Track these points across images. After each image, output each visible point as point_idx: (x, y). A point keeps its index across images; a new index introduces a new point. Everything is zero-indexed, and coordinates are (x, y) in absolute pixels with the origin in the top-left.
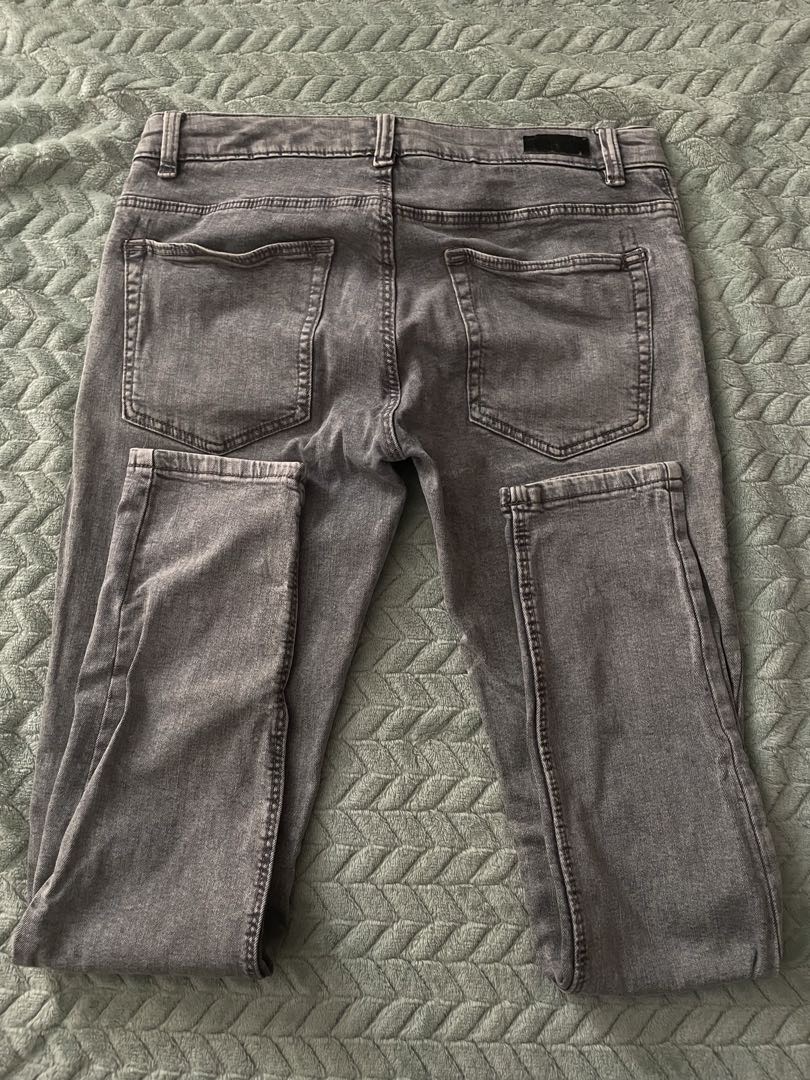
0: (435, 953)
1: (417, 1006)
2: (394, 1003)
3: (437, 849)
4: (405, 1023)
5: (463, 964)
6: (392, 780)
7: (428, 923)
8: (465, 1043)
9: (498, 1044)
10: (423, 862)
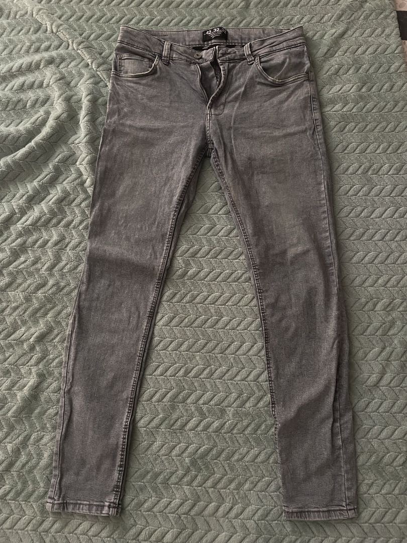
0: (189, 349)
1: (182, 367)
2: (175, 365)
3: (191, 316)
4: (178, 372)
5: (198, 353)
6: (178, 293)
7: (187, 340)
8: (198, 379)
9: (209, 380)
10: (186, 320)
